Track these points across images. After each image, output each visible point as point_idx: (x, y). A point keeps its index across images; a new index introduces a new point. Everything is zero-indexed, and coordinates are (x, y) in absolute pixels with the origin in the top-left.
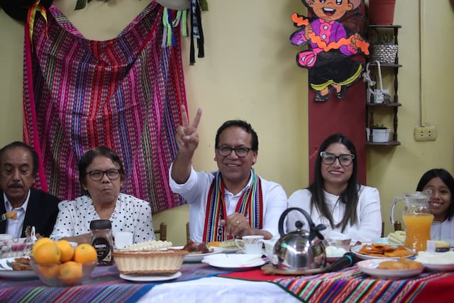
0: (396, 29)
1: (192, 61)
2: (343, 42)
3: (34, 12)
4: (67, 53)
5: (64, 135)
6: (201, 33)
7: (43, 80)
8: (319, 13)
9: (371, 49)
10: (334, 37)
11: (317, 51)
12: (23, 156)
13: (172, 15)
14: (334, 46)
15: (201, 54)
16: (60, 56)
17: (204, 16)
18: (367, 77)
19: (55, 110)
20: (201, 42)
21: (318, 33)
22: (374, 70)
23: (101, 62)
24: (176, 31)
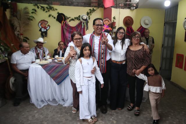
0: (116, 27)
1: (86, 30)
2: (108, 28)
3: (63, 22)
4: (68, 28)
5: (67, 40)
6: (88, 26)
7: (64, 32)
8: (105, 24)
9: (112, 30)
10: (107, 28)
11: (104, 29)
12: (62, 43)
13: (84, 23)
14: (107, 29)
15: (88, 29)
16: (67, 29)
17: (88, 24)
18: (111, 33)
19: (66, 37)
20: (88, 27)
21: (105, 27)
22: (112, 32)
23: (73, 30)
24: (84, 26)
